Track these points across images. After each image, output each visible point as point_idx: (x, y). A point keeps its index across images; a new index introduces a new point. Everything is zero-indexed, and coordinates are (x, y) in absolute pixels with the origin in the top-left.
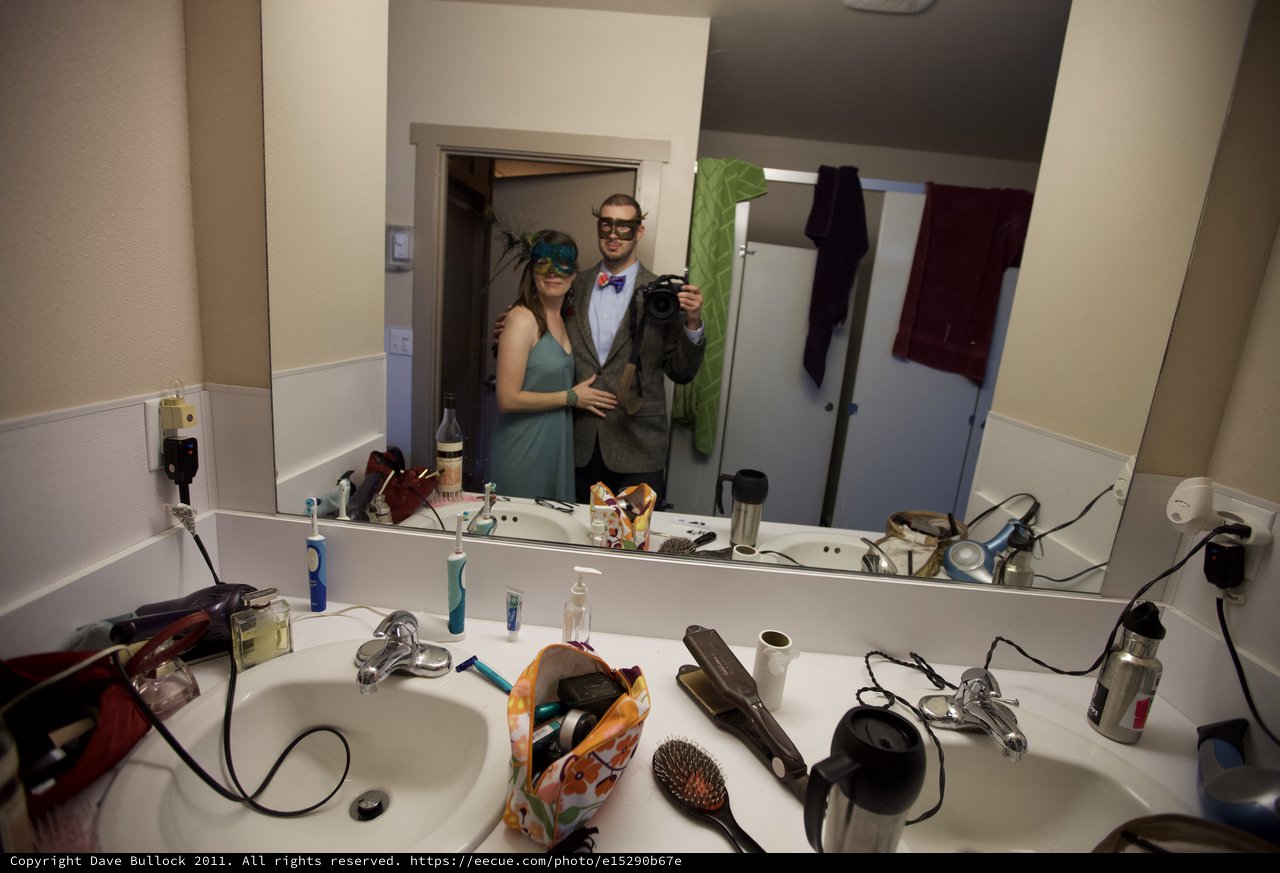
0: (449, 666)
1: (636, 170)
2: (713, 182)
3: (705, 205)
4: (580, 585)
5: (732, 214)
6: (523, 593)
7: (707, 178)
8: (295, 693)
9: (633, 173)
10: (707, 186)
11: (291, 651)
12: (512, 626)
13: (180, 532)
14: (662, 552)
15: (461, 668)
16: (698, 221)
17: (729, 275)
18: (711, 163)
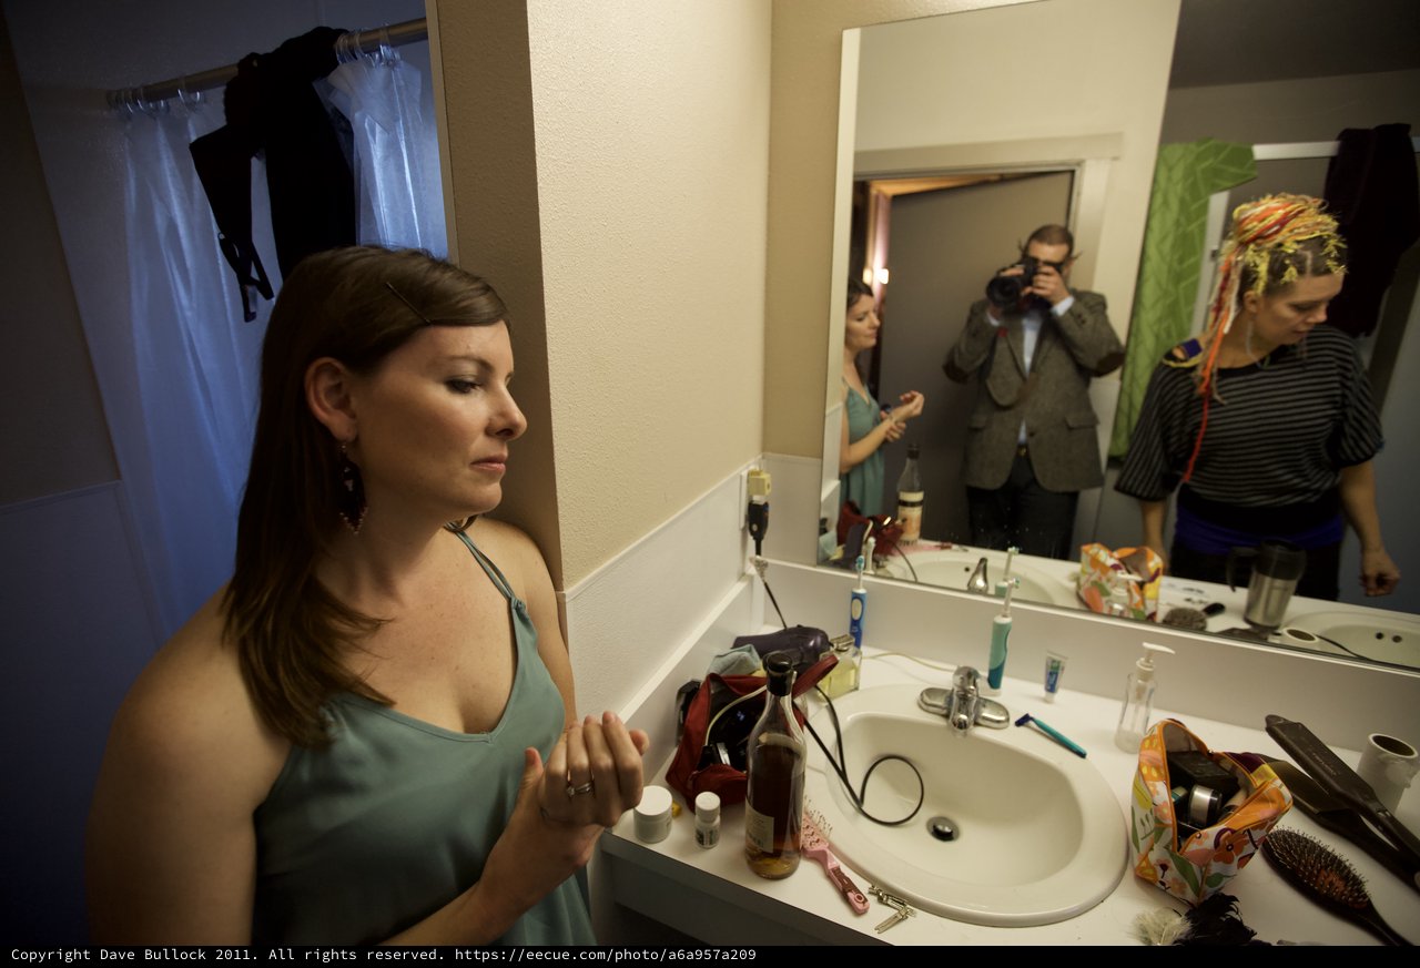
0: (1008, 720)
1: (1073, 172)
2: (1178, 173)
3: (1166, 203)
4: (1148, 661)
5: (1204, 209)
6: (1066, 658)
7: (1170, 169)
8: (874, 724)
9: (1067, 176)
10: (1169, 179)
11: (856, 689)
12: (1051, 688)
13: (751, 578)
14: (1168, 623)
15: (1020, 723)
16: (1155, 224)
17: (1195, 285)
18: (1177, 150)
